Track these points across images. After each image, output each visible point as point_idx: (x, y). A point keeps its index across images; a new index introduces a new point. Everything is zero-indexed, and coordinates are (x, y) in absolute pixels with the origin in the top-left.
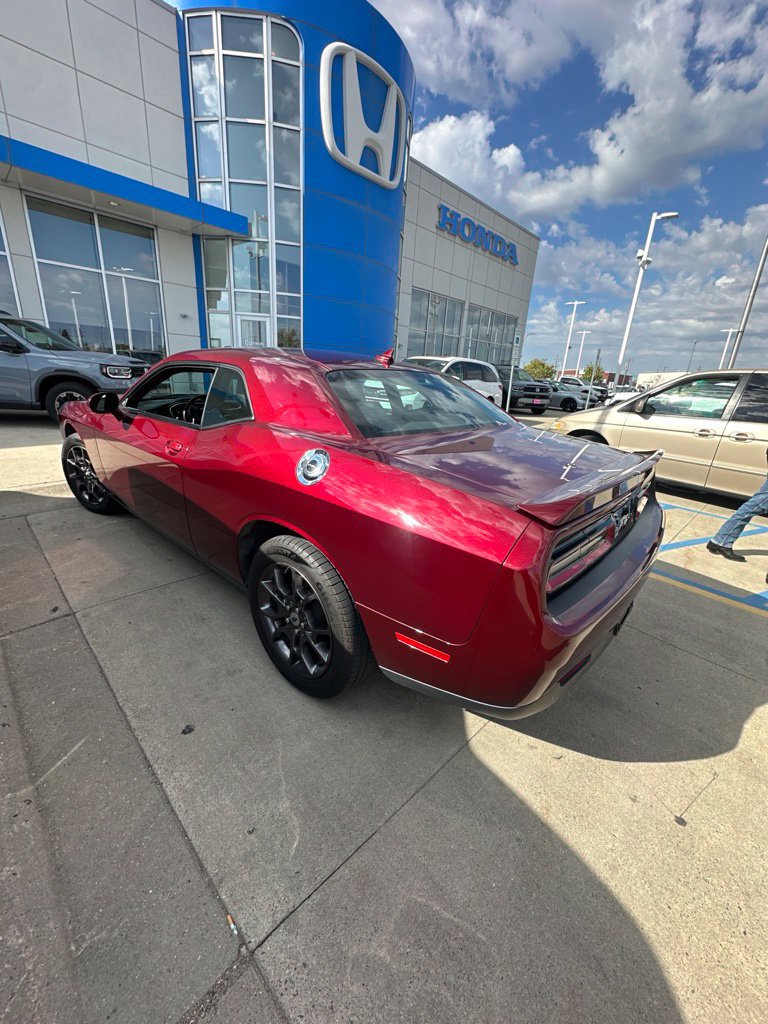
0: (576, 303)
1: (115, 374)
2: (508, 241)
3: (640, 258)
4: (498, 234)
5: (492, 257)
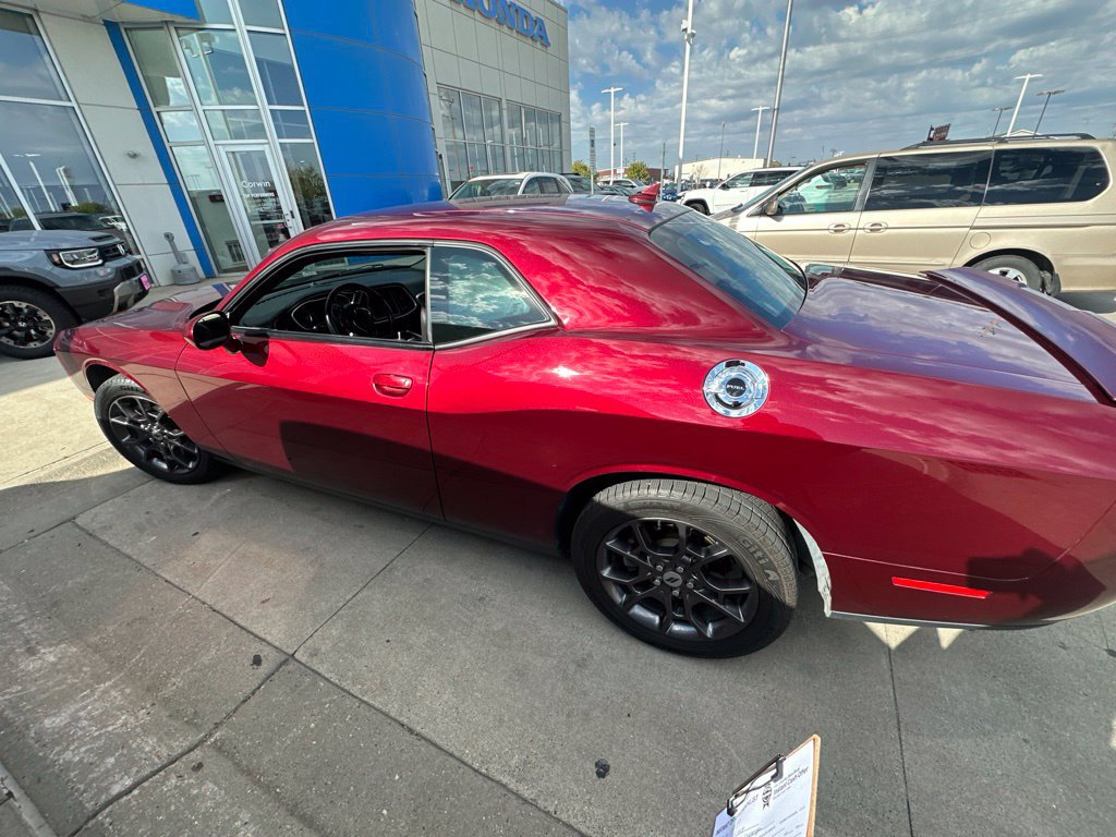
0: (612, 90)
1: (72, 263)
2: (534, 15)
3: (685, 30)
4: (523, 6)
5: (520, 37)
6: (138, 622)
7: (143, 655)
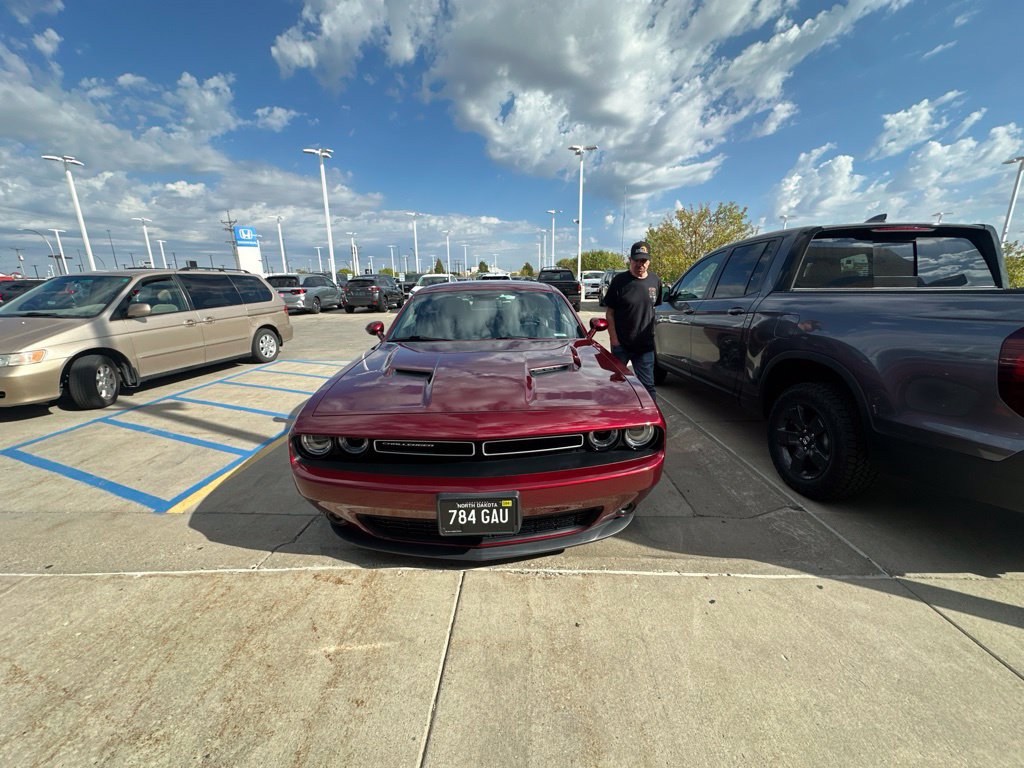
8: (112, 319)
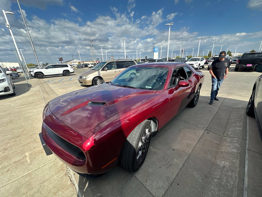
6: (206, 152)
7: (213, 148)
8: (101, 71)
